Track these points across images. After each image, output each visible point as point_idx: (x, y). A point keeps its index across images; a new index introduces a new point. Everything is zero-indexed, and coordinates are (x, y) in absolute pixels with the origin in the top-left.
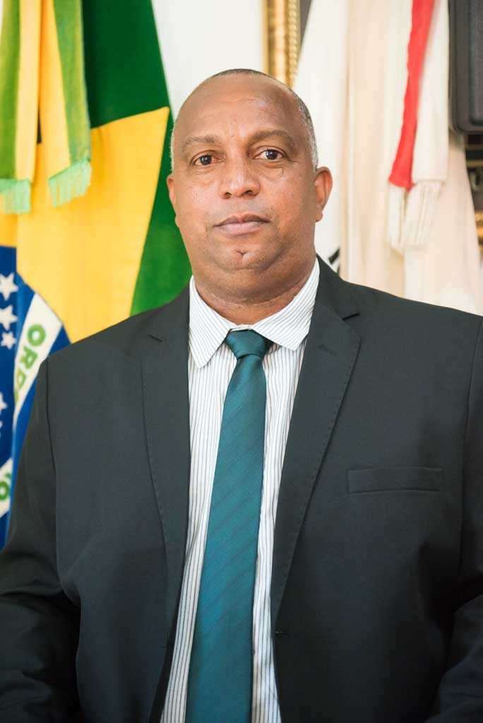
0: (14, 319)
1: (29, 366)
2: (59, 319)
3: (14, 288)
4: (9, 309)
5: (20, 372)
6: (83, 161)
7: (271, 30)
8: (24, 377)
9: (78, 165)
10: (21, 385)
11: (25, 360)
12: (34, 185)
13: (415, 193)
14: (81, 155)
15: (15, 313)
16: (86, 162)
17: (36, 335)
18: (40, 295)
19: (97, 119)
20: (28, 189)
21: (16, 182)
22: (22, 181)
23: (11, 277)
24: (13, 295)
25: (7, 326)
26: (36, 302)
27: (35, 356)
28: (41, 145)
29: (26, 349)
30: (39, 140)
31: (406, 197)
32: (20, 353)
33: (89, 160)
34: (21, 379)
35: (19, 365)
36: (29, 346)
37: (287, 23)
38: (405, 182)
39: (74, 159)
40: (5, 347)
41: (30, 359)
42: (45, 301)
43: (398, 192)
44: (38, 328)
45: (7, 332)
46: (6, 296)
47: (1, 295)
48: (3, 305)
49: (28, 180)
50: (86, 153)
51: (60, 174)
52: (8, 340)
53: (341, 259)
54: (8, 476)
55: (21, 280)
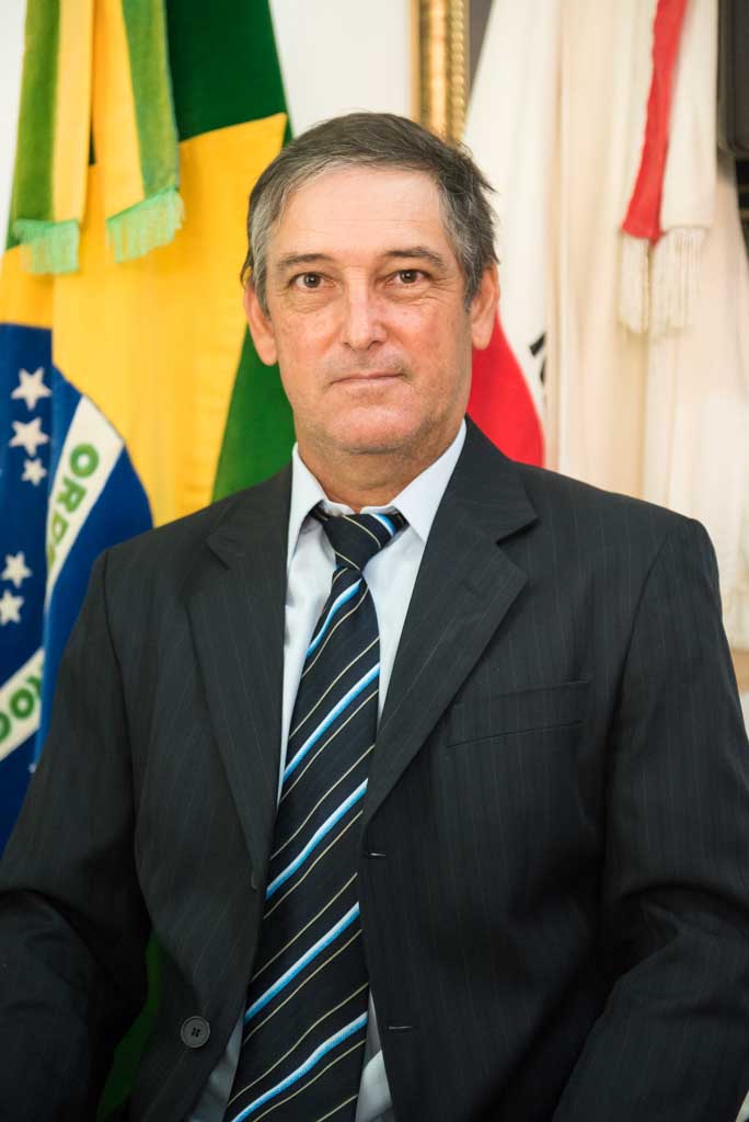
0: (43, 439)
1: (72, 508)
2: (120, 436)
3: (44, 392)
4: (36, 424)
5: (58, 518)
6: (167, 190)
8: (65, 526)
9: (156, 199)
10: (59, 538)
11: (65, 499)
12: (83, 227)
13: (663, 244)
14: (163, 182)
15: (45, 429)
16: (172, 191)
17: (84, 461)
18: (90, 399)
19: (186, 131)
20: (74, 233)
21: (54, 224)
22: (63, 223)
23: (39, 374)
24: (42, 402)
25: (31, 449)
26: (84, 411)
27: (81, 493)
28: (96, 166)
30: (92, 160)
31: (650, 254)
32: (58, 488)
33: (177, 189)
34: (58, 529)
35: (55, 506)
36: (72, 477)
38: (650, 232)
39: (150, 188)
40: (29, 483)
41: (74, 498)
42: (98, 408)
43: (637, 247)
44: (87, 450)
45: (32, 459)
46: (31, 403)
47: (22, 402)
48: (26, 417)
49: (75, 220)
50: (172, 180)
51: (127, 211)
52: (34, 472)
53: (548, 349)
54: (32, 680)
55: (59, 376)
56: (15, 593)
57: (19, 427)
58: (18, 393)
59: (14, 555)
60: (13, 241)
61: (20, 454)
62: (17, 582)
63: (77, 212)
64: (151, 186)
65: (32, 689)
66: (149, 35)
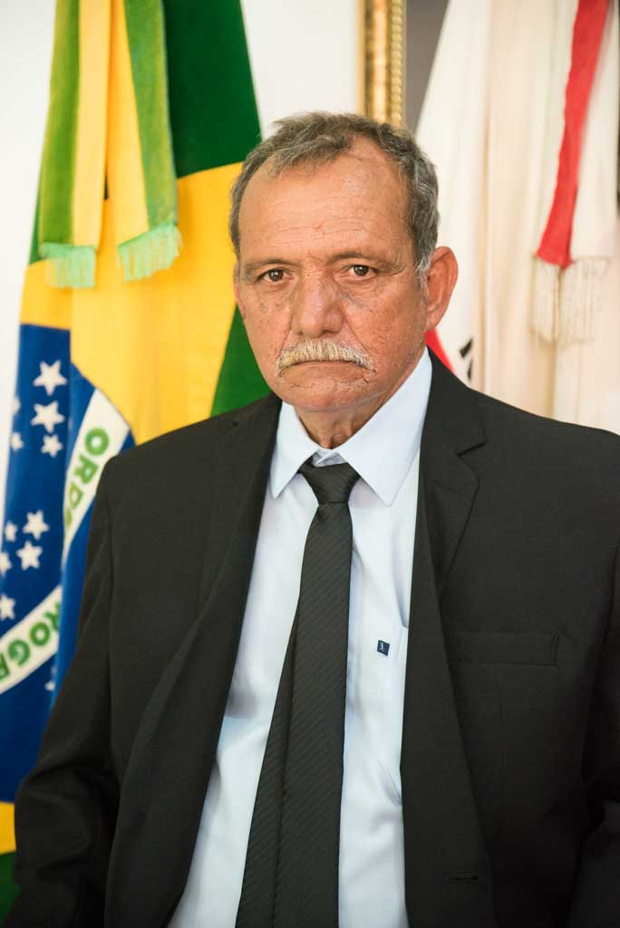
0: (59, 419)
1: (86, 479)
2: (126, 422)
3: (61, 381)
4: (54, 406)
5: (74, 488)
6: (168, 224)
7: (369, 57)
8: (80, 495)
9: (159, 230)
10: (75, 504)
11: (80, 472)
12: (98, 253)
13: (571, 271)
14: (164, 217)
15: (62, 411)
16: (171, 226)
17: (96, 442)
18: (103, 392)
19: (182, 170)
20: (91, 257)
21: (73, 248)
22: (82, 247)
23: (57, 366)
24: (58, 388)
25: (50, 428)
26: (97, 401)
27: (92, 468)
28: (108, 201)
29: (82, 458)
30: (106, 196)
31: (560, 277)
32: (75, 463)
33: (176, 224)
34: (75, 496)
35: (72, 478)
36: (87, 455)
37: (389, 50)
38: (561, 259)
39: (153, 223)
40: (48, 454)
41: (88, 472)
42: (109, 399)
43: (550, 270)
44: (98, 433)
45: (51, 435)
46: (50, 390)
47: (42, 389)
48: (46, 401)
49: (92, 247)
50: (172, 216)
51: (134, 240)
52: (51, 446)
53: (475, 352)
54: (49, 615)
55: (76, 371)
56: (35, 543)
57: (39, 408)
58: (38, 382)
59: (34, 512)
60: (36, 257)
61: (41, 431)
62: (37, 535)
63: (94, 240)
64: (154, 220)
65: (48, 622)
66: (153, 95)
